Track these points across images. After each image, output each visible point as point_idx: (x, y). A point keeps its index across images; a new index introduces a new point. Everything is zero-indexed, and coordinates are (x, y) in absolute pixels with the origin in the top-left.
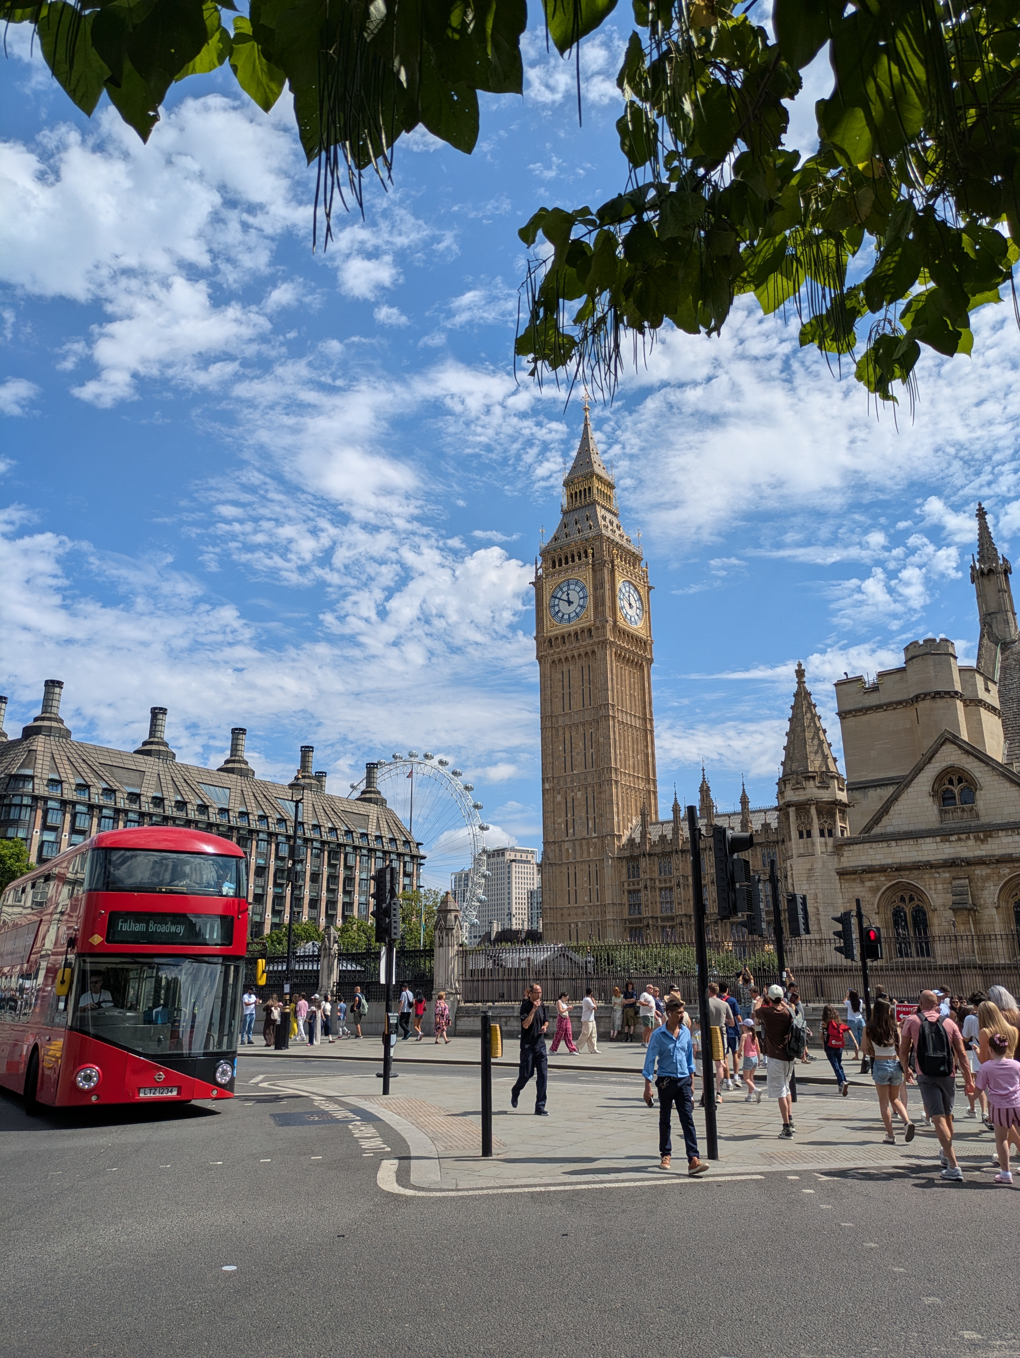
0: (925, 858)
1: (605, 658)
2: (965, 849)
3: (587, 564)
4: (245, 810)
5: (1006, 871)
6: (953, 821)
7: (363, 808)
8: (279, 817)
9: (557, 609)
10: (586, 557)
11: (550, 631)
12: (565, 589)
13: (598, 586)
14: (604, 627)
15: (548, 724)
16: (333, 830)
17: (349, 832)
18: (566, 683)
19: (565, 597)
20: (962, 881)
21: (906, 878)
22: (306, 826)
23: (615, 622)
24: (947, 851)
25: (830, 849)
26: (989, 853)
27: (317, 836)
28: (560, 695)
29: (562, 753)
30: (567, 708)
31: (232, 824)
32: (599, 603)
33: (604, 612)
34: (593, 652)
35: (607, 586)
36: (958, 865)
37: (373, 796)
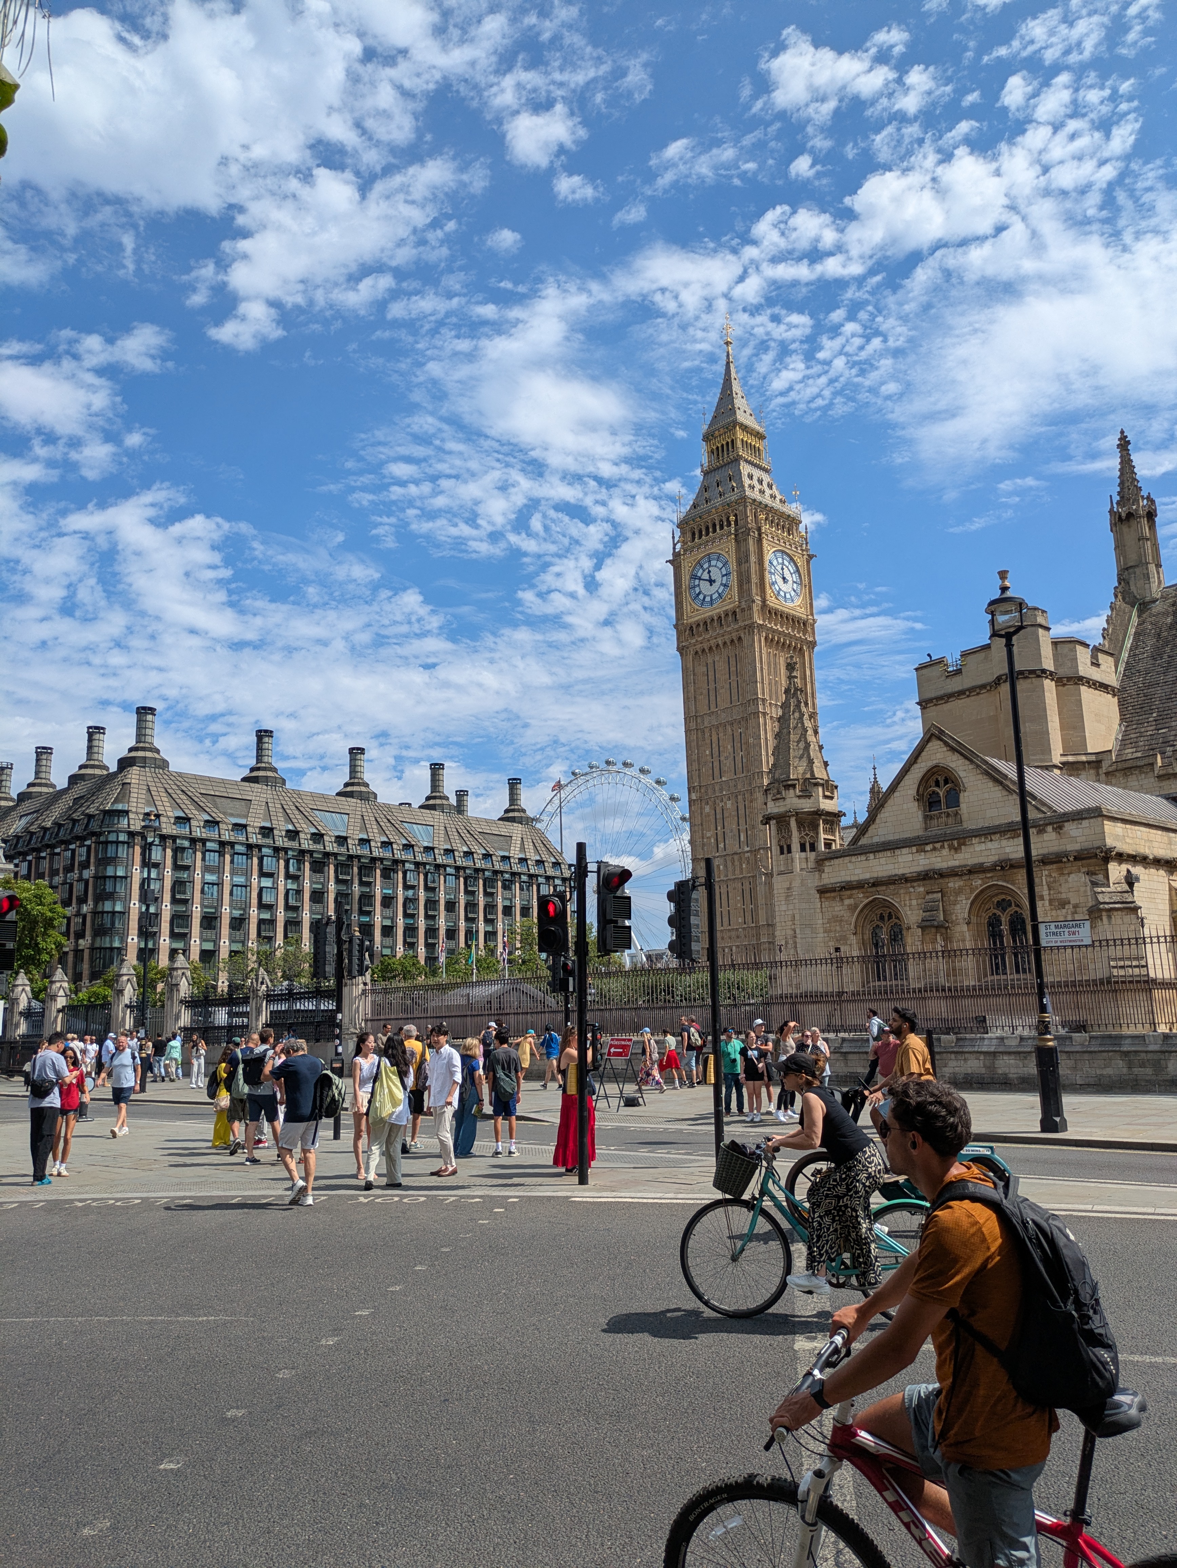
0: (900, 872)
1: (753, 645)
2: (939, 859)
3: (730, 533)
4: (365, 837)
5: (978, 883)
6: (937, 828)
7: (505, 829)
8: (405, 842)
9: (697, 591)
10: (729, 525)
11: (691, 617)
12: (706, 566)
13: (742, 559)
14: (750, 608)
15: (693, 725)
16: (469, 854)
17: (487, 856)
18: (711, 677)
19: (706, 576)
20: (935, 895)
21: (884, 894)
22: (436, 851)
23: (764, 601)
24: (922, 862)
25: (811, 864)
26: (963, 863)
27: (450, 861)
28: (705, 692)
29: (709, 758)
30: (713, 706)
31: (351, 852)
32: (744, 580)
33: (750, 590)
34: (740, 639)
35: (753, 559)
36: (930, 878)
37: (516, 814)
